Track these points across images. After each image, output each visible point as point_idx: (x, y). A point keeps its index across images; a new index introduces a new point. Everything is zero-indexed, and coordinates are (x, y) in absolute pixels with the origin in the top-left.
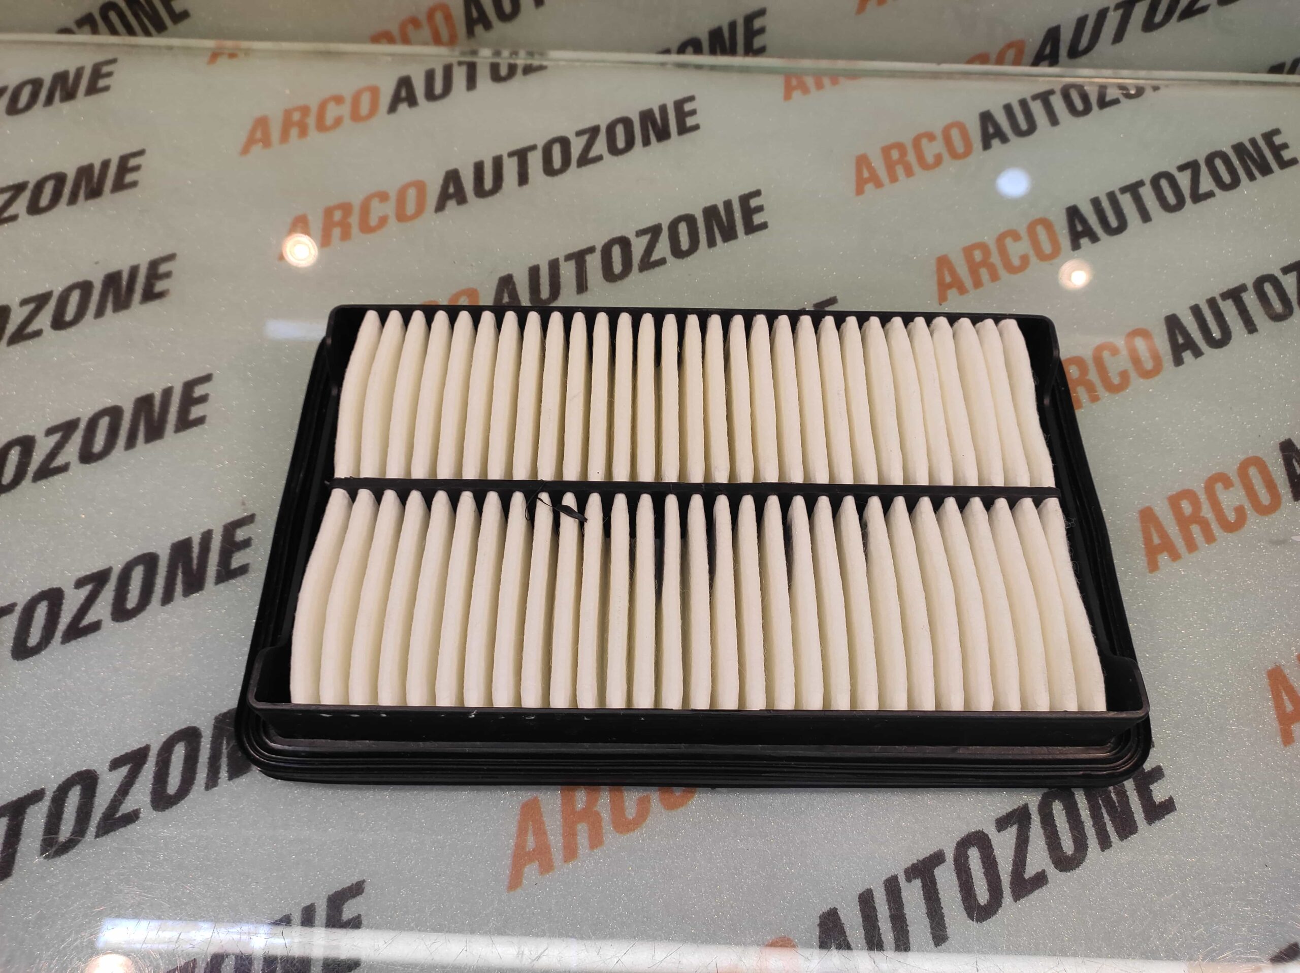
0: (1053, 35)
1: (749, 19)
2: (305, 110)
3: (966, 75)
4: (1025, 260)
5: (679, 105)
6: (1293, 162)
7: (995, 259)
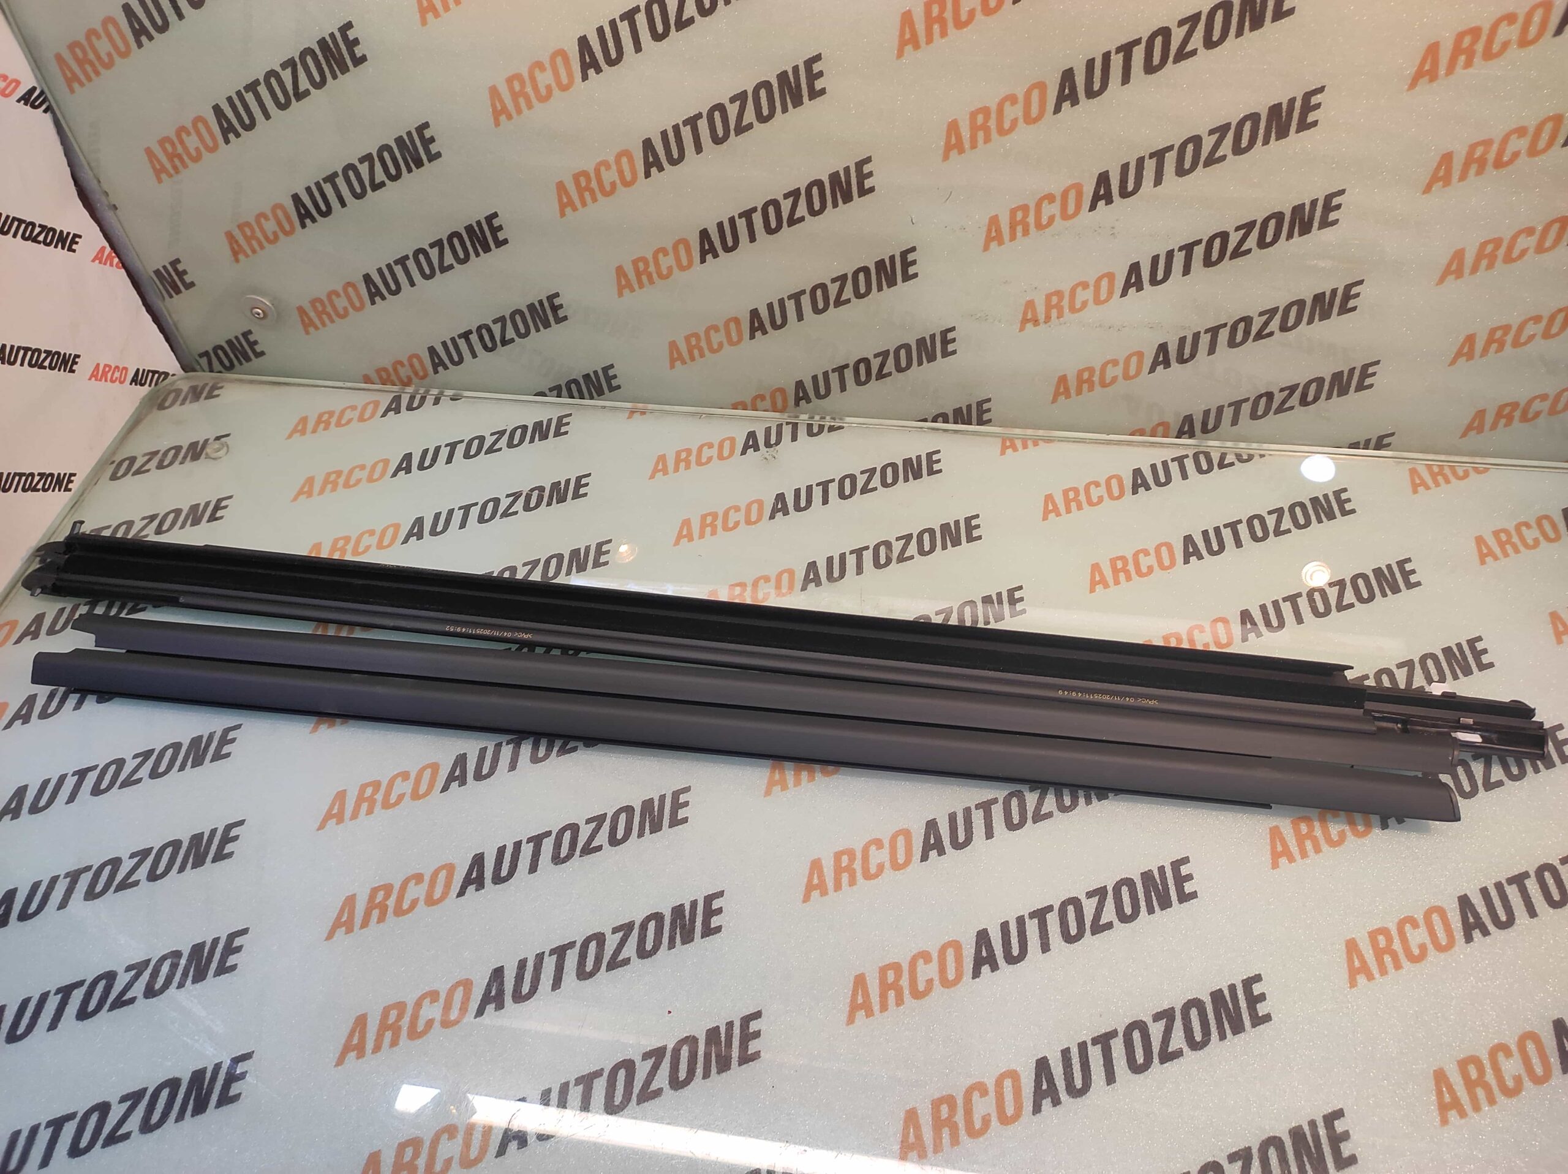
2: (689, 451)
4: (1150, 569)
7: (1131, 567)
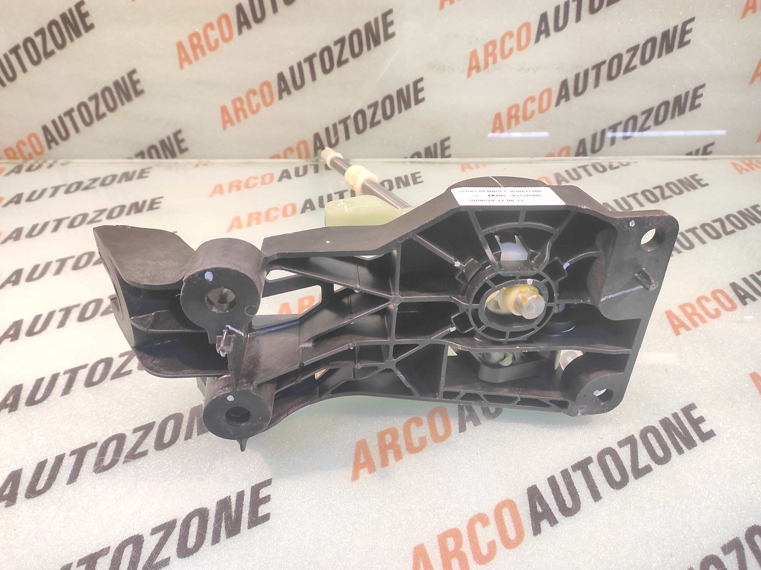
0: (582, 142)
1: (443, 142)
3: (545, 161)
5: (413, 175)
6: (707, 185)
